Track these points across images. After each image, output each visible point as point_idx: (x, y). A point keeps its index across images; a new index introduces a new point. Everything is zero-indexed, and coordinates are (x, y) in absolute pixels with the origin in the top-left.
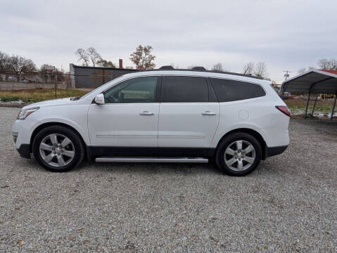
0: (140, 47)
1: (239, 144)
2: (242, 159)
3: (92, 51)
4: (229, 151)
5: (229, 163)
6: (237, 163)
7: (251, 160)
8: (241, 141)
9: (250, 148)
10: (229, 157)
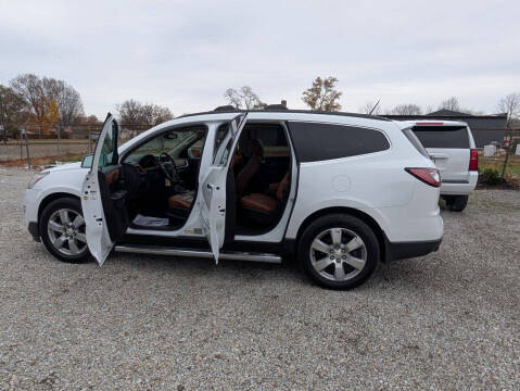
0: (319, 80)
1: (336, 233)
2: (342, 261)
3: (247, 91)
4: (318, 244)
5: (319, 266)
6: (333, 266)
7: (359, 263)
8: (339, 229)
9: (357, 242)
10: (320, 256)
